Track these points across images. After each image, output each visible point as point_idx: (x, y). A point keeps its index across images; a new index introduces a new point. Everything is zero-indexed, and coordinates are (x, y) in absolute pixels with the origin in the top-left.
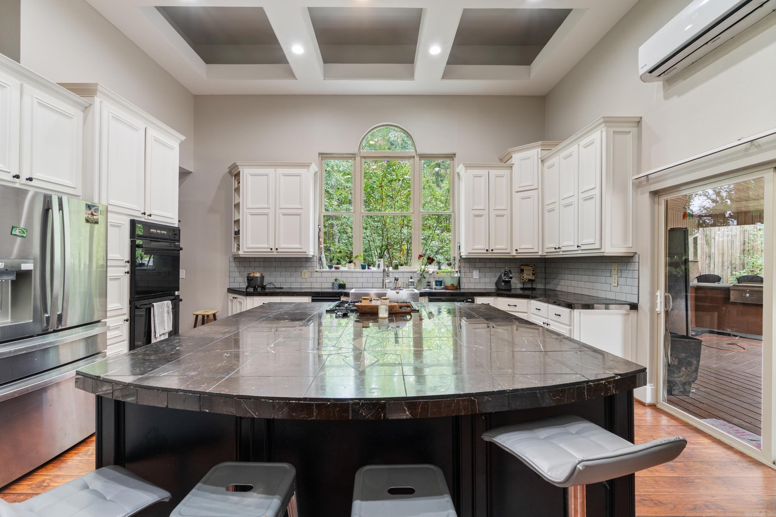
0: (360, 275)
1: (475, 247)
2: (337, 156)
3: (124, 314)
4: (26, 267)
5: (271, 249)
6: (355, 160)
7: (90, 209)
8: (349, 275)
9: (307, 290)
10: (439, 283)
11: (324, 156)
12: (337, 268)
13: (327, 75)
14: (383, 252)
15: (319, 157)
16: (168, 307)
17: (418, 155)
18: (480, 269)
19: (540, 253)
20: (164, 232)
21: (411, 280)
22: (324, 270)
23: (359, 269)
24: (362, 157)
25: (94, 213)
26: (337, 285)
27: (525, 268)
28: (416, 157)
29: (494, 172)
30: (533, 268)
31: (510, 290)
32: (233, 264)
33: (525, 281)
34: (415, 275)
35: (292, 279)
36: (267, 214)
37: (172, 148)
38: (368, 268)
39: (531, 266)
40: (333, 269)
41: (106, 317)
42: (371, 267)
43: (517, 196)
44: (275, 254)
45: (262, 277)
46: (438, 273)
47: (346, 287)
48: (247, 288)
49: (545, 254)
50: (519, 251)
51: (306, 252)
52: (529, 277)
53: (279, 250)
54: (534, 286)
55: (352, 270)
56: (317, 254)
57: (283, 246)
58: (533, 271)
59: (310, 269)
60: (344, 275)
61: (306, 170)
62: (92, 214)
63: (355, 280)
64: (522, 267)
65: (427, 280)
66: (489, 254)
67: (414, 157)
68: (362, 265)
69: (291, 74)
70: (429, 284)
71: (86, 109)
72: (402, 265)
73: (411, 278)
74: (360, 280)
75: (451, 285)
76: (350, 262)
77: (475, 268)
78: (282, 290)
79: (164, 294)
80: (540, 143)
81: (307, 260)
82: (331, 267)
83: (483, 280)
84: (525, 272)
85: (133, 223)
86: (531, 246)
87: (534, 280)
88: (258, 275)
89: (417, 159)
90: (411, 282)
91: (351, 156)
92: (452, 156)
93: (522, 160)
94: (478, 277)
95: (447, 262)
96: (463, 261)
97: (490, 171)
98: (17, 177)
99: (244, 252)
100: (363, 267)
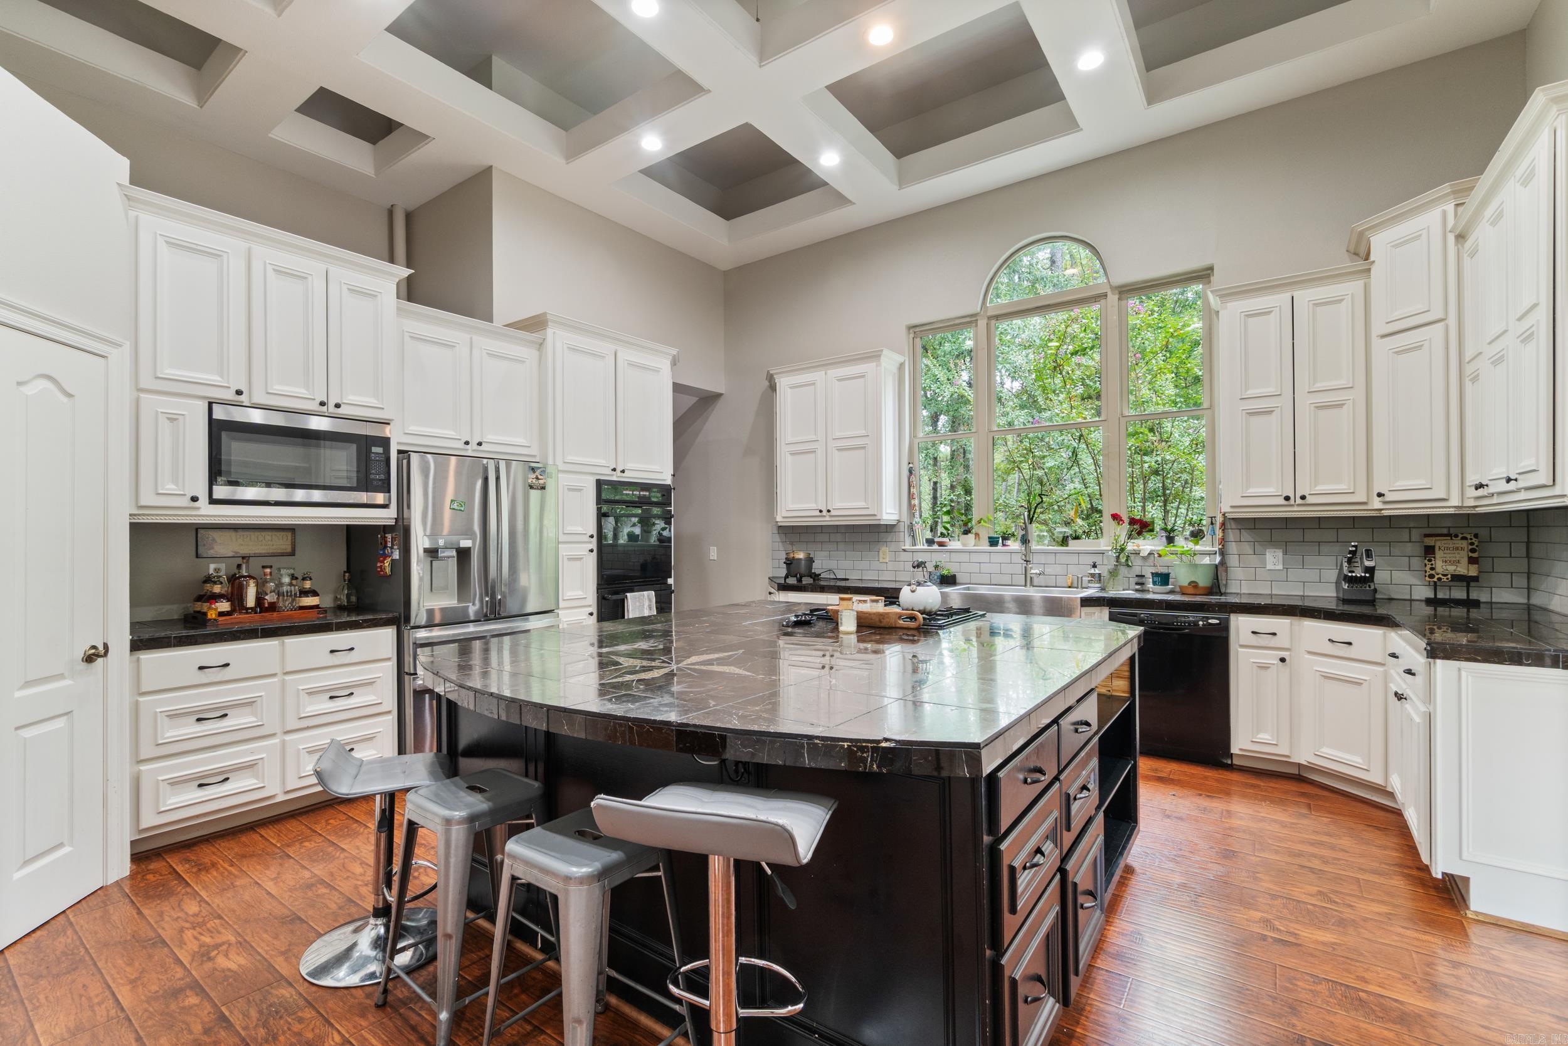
0: (985, 558)
1: (1251, 490)
2: (941, 325)
3: (590, 606)
4: (465, 543)
5: (821, 511)
6: (977, 326)
7: (534, 472)
8: (965, 557)
9: (870, 585)
10: (1163, 579)
11: (917, 329)
12: (941, 544)
13: (903, 180)
14: (1033, 510)
15: (909, 333)
16: (650, 600)
17: (1113, 288)
18: (1286, 546)
19: (1455, 501)
20: (645, 493)
21: (1092, 571)
22: (917, 547)
23: (986, 547)
24: (990, 318)
25: (540, 477)
26: (936, 577)
27: (1438, 544)
28: (1109, 294)
29: (1307, 296)
30: (1472, 544)
31: (1372, 602)
32: (777, 538)
33: (1439, 579)
34: (1105, 560)
35: (864, 564)
36: (813, 452)
37: (656, 371)
38: (1004, 545)
39: (1464, 538)
40: (935, 547)
41: (558, 608)
42: (1009, 542)
43: (1383, 348)
44: (827, 520)
45: (810, 560)
46: (1160, 556)
47: (957, 581)
48: (786, 577)
49: (1472, 503)
50: (1390, 497)
51: (875, 515)
52: (1453, 568)
53: (833, 513)
54: (1474, 595)
55: (971, 547)
56: (905, 518)
57: (838, 505)
58: (1473, 551)
59: (893, 546)
60: (955, 557)
61: (875, 364)
62: (537, 478)
63: (975, 568)
64: (1430, 542)
65: (1137, 570)
66: (1295, 509)
67: (1106, 296)
68: (989, 538)
69: (841, 200)
70: (1141, 581)
71: (541, 345)
72: (1077, 538)
73: (1094, 566)
74: (985, 568)
75: (1190, 584)
76: (967, 532)
77: (1272, 543)
78: (848, 584)
79: (647, 581)
80: (1446, 188)
81: (890, 529)
82: (930, 542)
83: (1296, 574)
84: (1439, 554)
85: (599, 484)
86: (1423, 482)
87: (1475, 579)
88: (801, 555)
89: (1113, 298)
90: (1093, 575)
91: (968, 319)
92: (1204, 275)
93: (1396, 246)
94: (1280, 567)
95: (1191, 528)
96: (1234, 526)
97: (1296, 294)
98: (467, 443)
99: (784, 517)
100: (993, 542)
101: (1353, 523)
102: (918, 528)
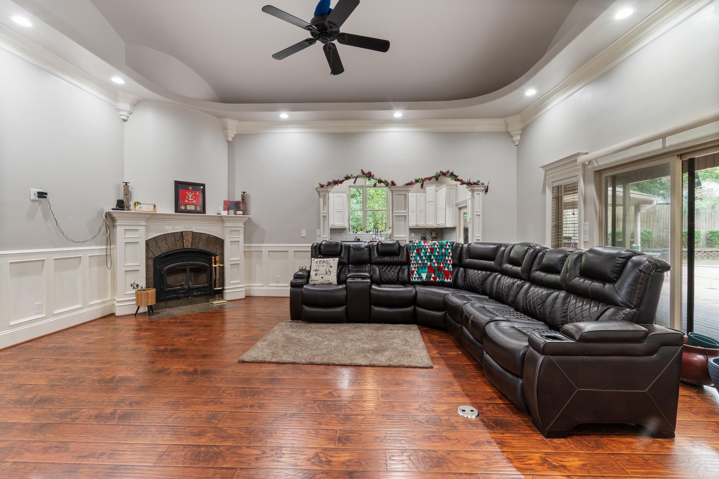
0: (365, 235)
1: (412, 224)
8: (362, 235)
11: (350, 186)
12: (356, 233)
18: (414, 232)
19: (435, 226)
21: (386, 237)
22: (351, 233)
24: (366, 187)
26: (356, 240)
29: (419, 194)
33: (433, 237)
34: (388, 235)
35: (339, 237)
39: (435, 231)
40: (355, 233)
42: (370, 232)
43: (428, 204)
44: (333, 227)
47: (360, 240)
49: (437, 227)
50: (428, 226)
51: (345, 226)
55: (362, 233)
56: (348, 227)
57: (336, 224)
58: (436, 233)
59: (345, 233)
60: (359, 235)
61: (345, 194)
63: (363, 237)
66: (417, 227)
72: (383, 231)
76: (362, 230)
81: (345, 229)
82: (354, 232)
83: (416, 237)
84: (432, 233)
86: (432, 224)
87: (436, 237)
91: (362, 187)
93: (429, 190)
94: (414, 236)
97: (417, 194)
100: (367, 232)
101: (423, 229)
102: (351, 229)
